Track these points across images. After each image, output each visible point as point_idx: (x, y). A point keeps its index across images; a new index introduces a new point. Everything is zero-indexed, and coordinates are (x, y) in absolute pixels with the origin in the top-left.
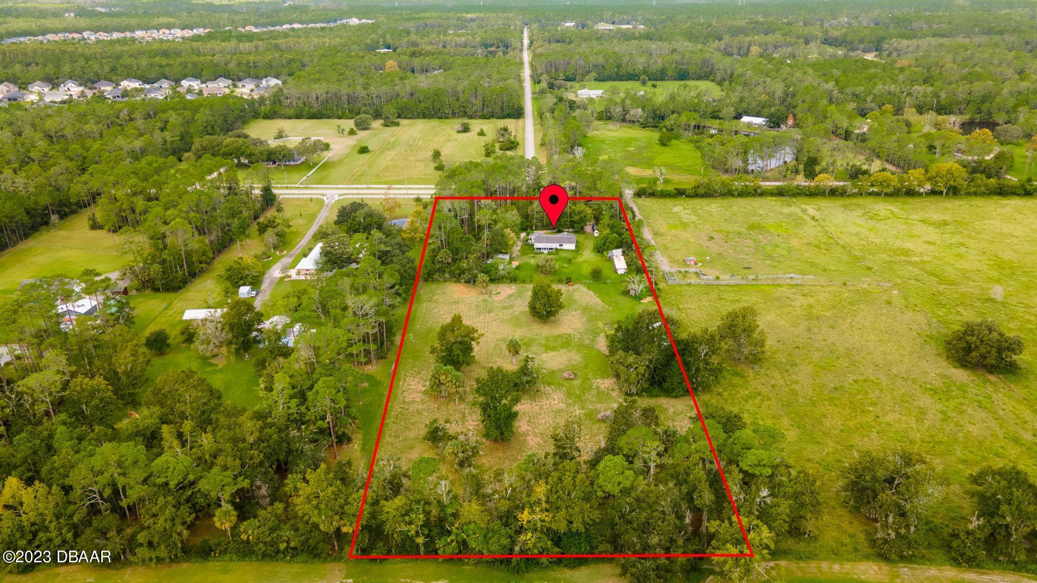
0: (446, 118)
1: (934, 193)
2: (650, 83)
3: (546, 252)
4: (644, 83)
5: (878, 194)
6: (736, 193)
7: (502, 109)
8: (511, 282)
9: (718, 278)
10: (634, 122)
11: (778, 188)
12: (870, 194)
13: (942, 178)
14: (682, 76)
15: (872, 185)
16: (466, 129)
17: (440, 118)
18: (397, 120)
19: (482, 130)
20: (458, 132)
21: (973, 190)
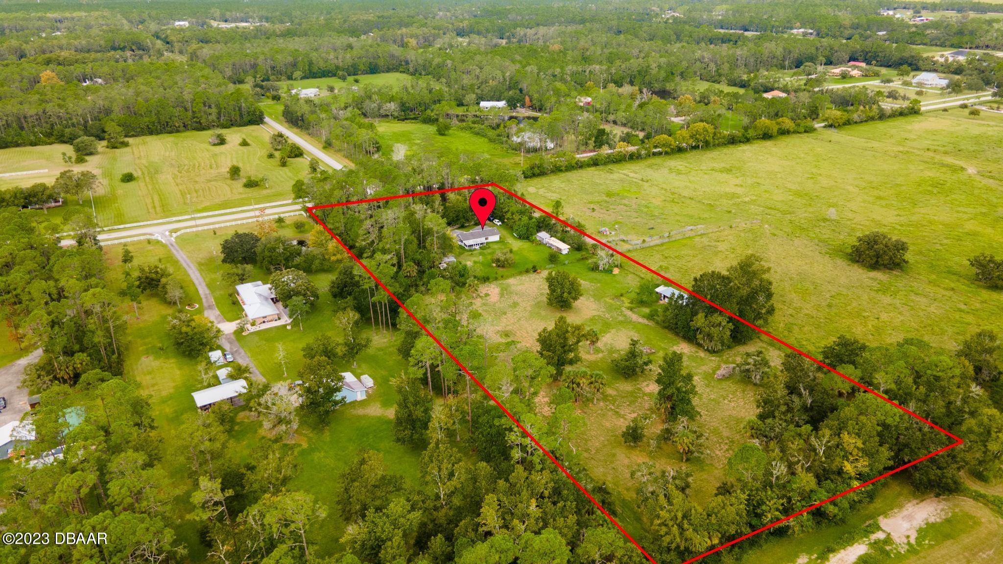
0: (178, 131)
1: (695, 148)
2: (351, 79)
3: (477, 247)
4: (344, 79)
5: (660, 153)
6: (563, 168)
7: (241, 116)
8: (485, 281)
9: (644, 241)
10: (387, 116)
11: (591, 158)
12: (654, 154)
13: (700, 135)
14: (373, 70)
15: (656, 147)
16: (222, 141)
17: (170, 132)
18: (126, 139)
19: (244, 140)
20: (214, 145)
21: (717, 142)
